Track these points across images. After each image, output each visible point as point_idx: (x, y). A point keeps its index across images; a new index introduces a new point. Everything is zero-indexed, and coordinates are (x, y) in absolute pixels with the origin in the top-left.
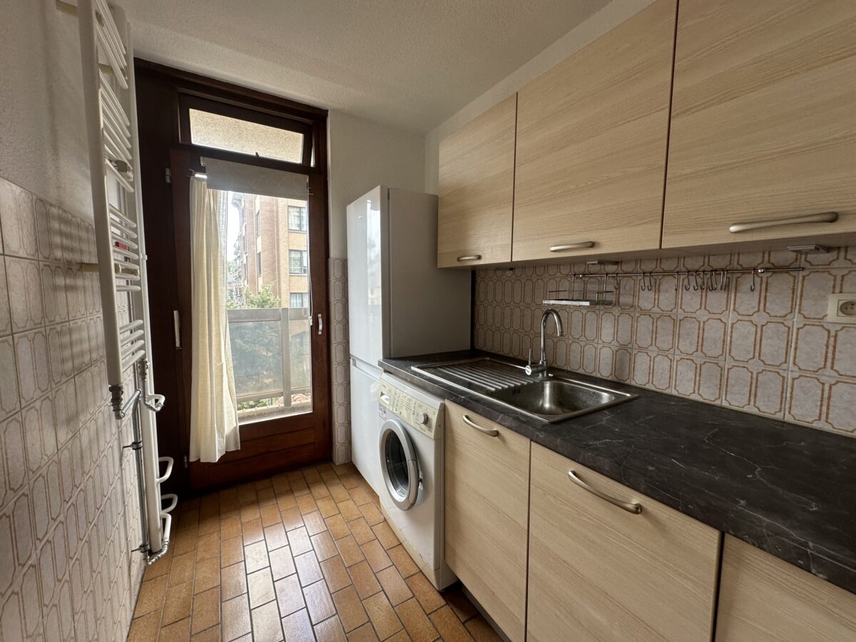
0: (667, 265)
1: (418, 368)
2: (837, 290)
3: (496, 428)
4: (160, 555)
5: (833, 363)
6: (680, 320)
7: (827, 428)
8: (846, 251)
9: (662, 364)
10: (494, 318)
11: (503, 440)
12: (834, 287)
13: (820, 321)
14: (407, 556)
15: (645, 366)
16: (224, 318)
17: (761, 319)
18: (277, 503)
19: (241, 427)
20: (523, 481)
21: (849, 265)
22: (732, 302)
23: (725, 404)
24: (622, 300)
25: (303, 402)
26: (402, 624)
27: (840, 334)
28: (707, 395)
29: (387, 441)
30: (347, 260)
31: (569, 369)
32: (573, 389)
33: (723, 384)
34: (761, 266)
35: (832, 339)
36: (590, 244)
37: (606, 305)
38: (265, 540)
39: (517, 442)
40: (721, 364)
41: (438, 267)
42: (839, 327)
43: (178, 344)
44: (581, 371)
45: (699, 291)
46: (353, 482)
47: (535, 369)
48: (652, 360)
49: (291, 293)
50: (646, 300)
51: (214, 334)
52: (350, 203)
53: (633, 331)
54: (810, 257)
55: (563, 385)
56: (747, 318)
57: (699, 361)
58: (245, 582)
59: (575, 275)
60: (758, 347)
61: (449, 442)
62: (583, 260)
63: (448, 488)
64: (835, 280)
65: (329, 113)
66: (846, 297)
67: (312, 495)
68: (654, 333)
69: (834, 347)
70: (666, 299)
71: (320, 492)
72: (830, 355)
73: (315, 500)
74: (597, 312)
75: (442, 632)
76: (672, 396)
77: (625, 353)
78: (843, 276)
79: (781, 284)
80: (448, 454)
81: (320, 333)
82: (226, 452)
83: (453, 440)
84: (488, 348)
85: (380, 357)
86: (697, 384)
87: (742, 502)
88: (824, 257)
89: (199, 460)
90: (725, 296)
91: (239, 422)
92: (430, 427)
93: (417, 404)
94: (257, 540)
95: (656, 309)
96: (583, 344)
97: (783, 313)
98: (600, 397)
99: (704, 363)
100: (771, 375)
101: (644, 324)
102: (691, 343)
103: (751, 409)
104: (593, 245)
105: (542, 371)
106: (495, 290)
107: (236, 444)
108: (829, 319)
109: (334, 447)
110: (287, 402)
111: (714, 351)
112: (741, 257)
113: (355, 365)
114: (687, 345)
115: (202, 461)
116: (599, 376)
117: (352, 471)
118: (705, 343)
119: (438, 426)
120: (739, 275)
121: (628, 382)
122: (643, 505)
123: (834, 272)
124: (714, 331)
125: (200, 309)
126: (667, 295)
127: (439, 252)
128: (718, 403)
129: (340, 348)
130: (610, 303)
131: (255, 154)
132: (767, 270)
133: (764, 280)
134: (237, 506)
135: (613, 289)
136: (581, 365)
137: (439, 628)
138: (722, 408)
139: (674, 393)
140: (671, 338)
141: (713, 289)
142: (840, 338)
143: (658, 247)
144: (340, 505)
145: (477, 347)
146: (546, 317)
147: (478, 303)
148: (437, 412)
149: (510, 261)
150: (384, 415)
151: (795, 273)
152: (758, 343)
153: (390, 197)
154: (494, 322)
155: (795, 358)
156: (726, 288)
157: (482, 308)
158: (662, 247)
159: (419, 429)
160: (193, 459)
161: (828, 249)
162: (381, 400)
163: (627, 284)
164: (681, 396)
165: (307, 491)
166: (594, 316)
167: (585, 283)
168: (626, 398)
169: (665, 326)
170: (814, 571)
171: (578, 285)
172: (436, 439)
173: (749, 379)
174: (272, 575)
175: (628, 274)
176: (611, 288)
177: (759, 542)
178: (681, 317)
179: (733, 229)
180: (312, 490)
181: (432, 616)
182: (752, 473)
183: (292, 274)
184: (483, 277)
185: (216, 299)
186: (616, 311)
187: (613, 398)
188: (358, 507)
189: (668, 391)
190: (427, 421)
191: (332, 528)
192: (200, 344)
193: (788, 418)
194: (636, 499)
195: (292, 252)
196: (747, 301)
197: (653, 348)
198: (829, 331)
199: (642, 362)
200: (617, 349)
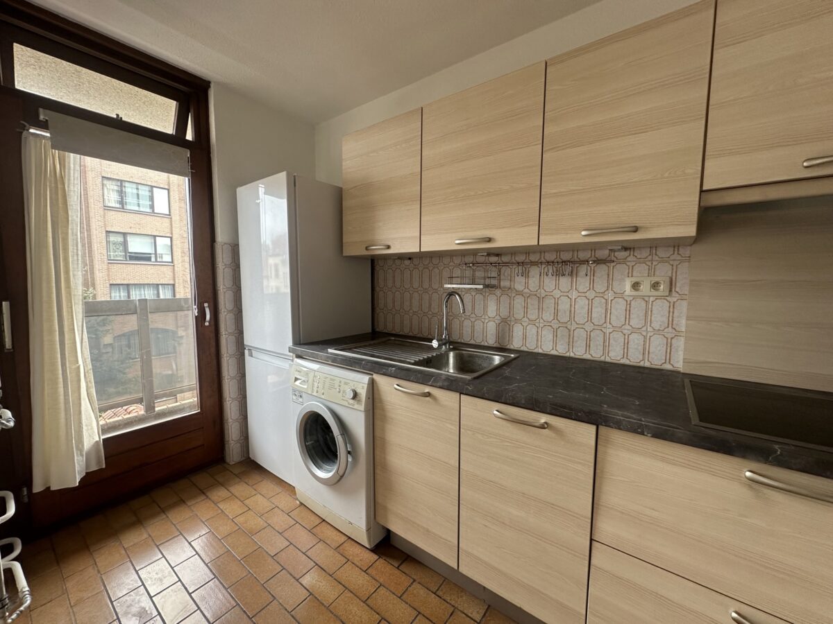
0: (534, 258)
1: (335, 349)
2: (630, 275)
3: (427, 389)
4: (22, 608)
5: (629, 321)
6: (543, 298)
7: (627, 362)
8: (634, 251)
9: (532, 331)
10: (394, 302)
11: (435, 399)
12: (629, 273)
13: (621, 295)
14: (332, 529)
15: (521, 333)
16: (78, 310)
17: (591, 294)
18: (168, 517)
19: (104, 440)
20: (452, 427)
21: (635, 259)
22: (575, 284)
23: (572, 355)
24: (502, 284)
25: (186, 402)
26: (343, 586)
27: (633, 303)
28: (561, 350)
29: (306, 424)
30: (238, 245)
31: (462, 341)
32: (470, 356)
33: (571, 343)
34: (591, 259)
35: (628, 306)
36: (488, 239)
37: (491, 288)
38: (164, 556)
39: (447, 398)
40: (569, 327)
41: (344, 255)
42: (631, 298)
43: (8, 343)
44: (472, 342)
45: (554, 277)
46: (256, 477)
47: (441, 342)
48: (525, 328)
49: (111, 285)
50: (519, 284)
51: (66, 329)
52: (241, 186)
53: (511, 308)
54: (616, 254)
55: (463, 354)
56: (583, 295)
57: (555, 326)
58: (152, 605)
59: (466, 264)
60: (590, 314)
61: (377, 412)
62: (474, 253)
63: (377, 452)
64: (629, 269)
65: (212, 85)
66: (634, 280)
67: (210, 499)
68: (526, 308)
69: (630, 311)
70: (533, 282)
71: (220, 494)
72: (628, 317)
73: (215, 504)
74: (484, 294)
75: (381, 580)
76: (538, 354)
77: (505, 325)
78: (633, 266)
79: (602, 270)
80: (378, 423)
81: (207, 324)
82: (87, 473)
83: (383, 409)
84: (389, 329)
85: (290, 343)
86: (555, 343)
87: (605, 406)
88: (624, 254)
89: (49, 488)
90: (570, 280)
91: (103, 434)
92: (359, 401)
93: (343, 382)
94: (154, 559)
95: (526, 290)
96: (473, 320)
97: (602, 290)
98: (493, 360)
99: (559, 327)
100: (598, 332)
101: (519, 302)
102: (550, 314)
103: (587, 356)
104: (489, 240)
105: (445, 344)
106: (394, 277)
107: (99, 462)
108: (627, 293)
109: (227, 446)
110: (150, 408)
111: (564, 318)
112: (579, 253)
113: (251, 355)
114: (548, 316)
115: (52, 489)
116: (486, 344)
117: (252, 467)
118: (559, 314)
119: (368, 398)
120: (578, 265)
121: (508, 347)
122: (548, 422)
123: (628, 264)
124: (564, 305)
125: (45, 299)
126: (534, 279)
127: (344, 241)
128: (568, 355)
129: (232, 339)
130: (493, 286)
131: (115, 117)
132: (594, 262)
133: (592, 268)
134: (111, 533)
135: (496, 276)
136: (473, 337)
137: (378, 578)
138: (570, 358)
139: (540, 351)
140: (537, 311)
141: (563, 275)
142: (632, 305)
143: (536, 243)
144: (247, 502)
145: (377, 330)
146: (449, 298)
147: (377, 289)
148: (366, 386)
149: (418, 251)
150: (301, 400)
151: (608, 264)
152: (590, 312)
153: (297, 184)
154: (394, 306)
155: (610, 319)
156: (571, 274)
157: (381, 294)
158: (540, 244)
159: (347, 405)
160: (38, 487)
161: (626, 249)
162: (297, 386)
163: (506, 271)
164: (545, 353)
165: (203, 497)
166: (481, 297)
167: (474, 271)
168: (510, 358)
169: (533, 302)
170: (646, 433)
171: (468, 273)
172: (366, 411)
173: (585, 336)
174: (186, 589)
175: (506, 264)
176: (494, 274)
177: (619, 426)
178: (543, 296)
179: (584, 233)
180: (208, 494)
181: (369, 571)
182: (603, 391)
183: (111, 262)
184: (382, 265)
185: (68, 286)
186: (498, 292)
187: (503, 359)
188: (268, 499)
189: (536, 351)
190: (355, 396)
191: (245, 525)
192: (46, 343)
193: (608, 359)
194: (543, 418)
195: (111, 235)
196: (583, 283)
197: (525, 319)
198: (627, 301)
199: (518, 331)
200: (499, 321)
